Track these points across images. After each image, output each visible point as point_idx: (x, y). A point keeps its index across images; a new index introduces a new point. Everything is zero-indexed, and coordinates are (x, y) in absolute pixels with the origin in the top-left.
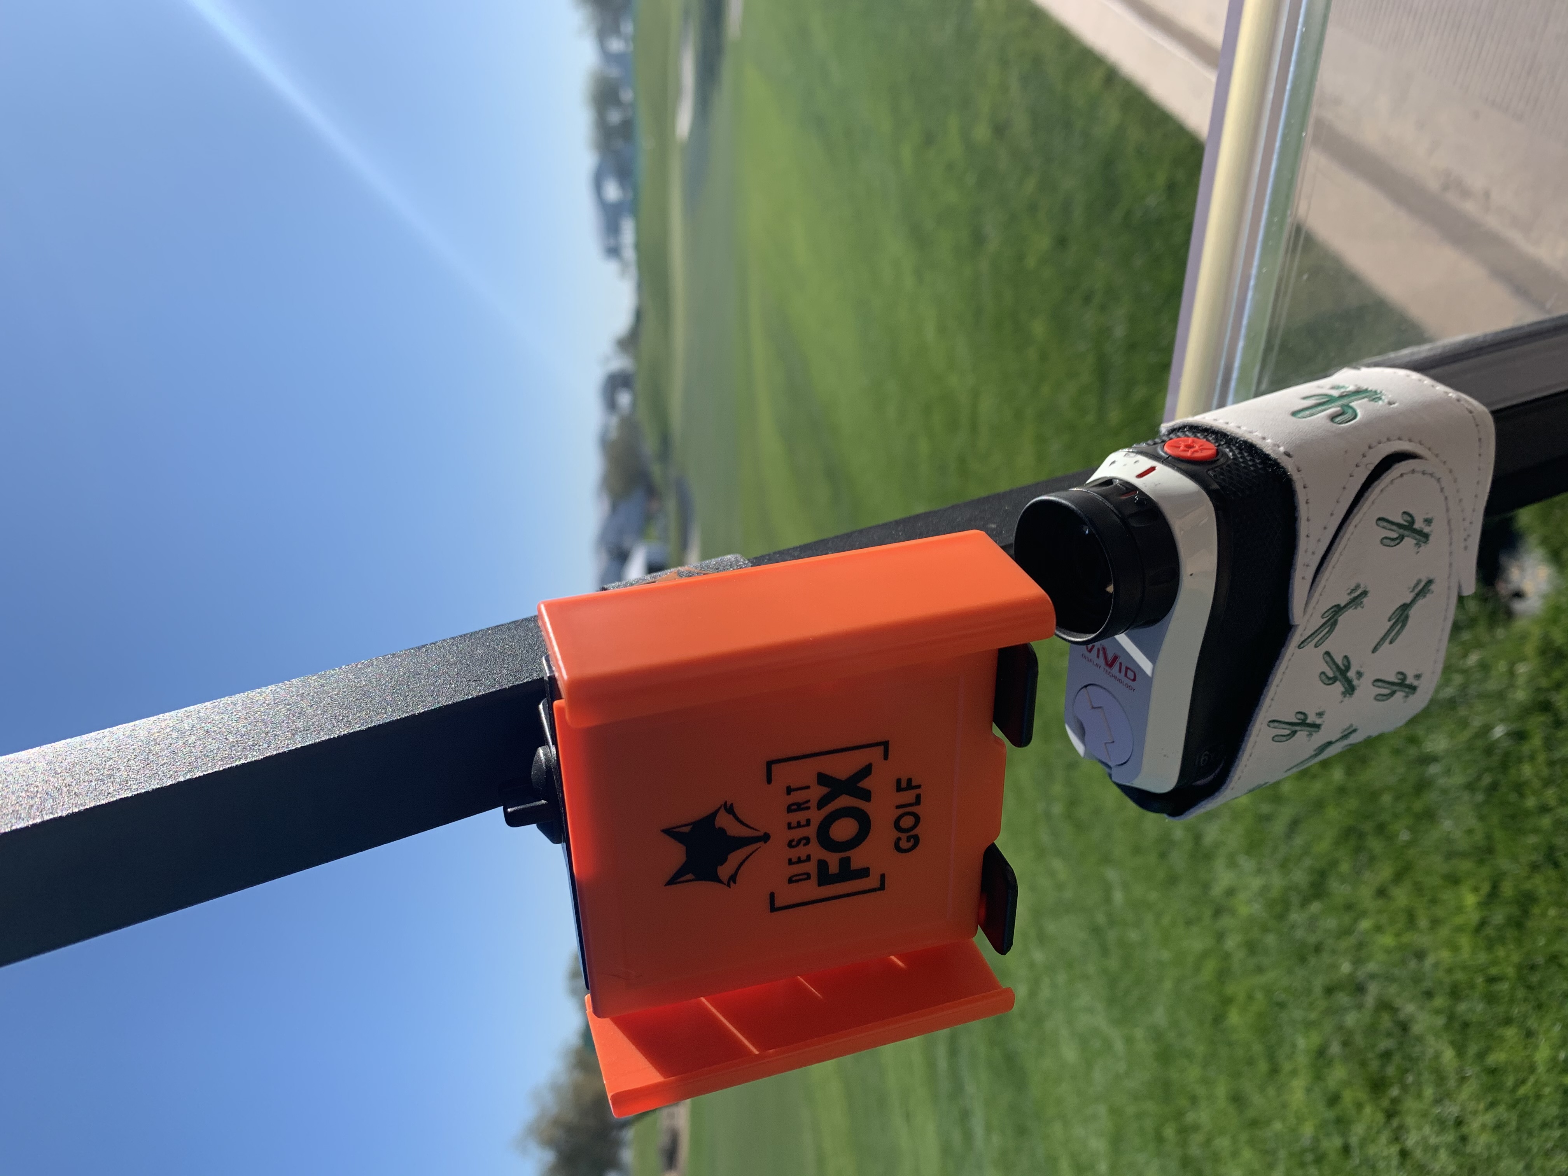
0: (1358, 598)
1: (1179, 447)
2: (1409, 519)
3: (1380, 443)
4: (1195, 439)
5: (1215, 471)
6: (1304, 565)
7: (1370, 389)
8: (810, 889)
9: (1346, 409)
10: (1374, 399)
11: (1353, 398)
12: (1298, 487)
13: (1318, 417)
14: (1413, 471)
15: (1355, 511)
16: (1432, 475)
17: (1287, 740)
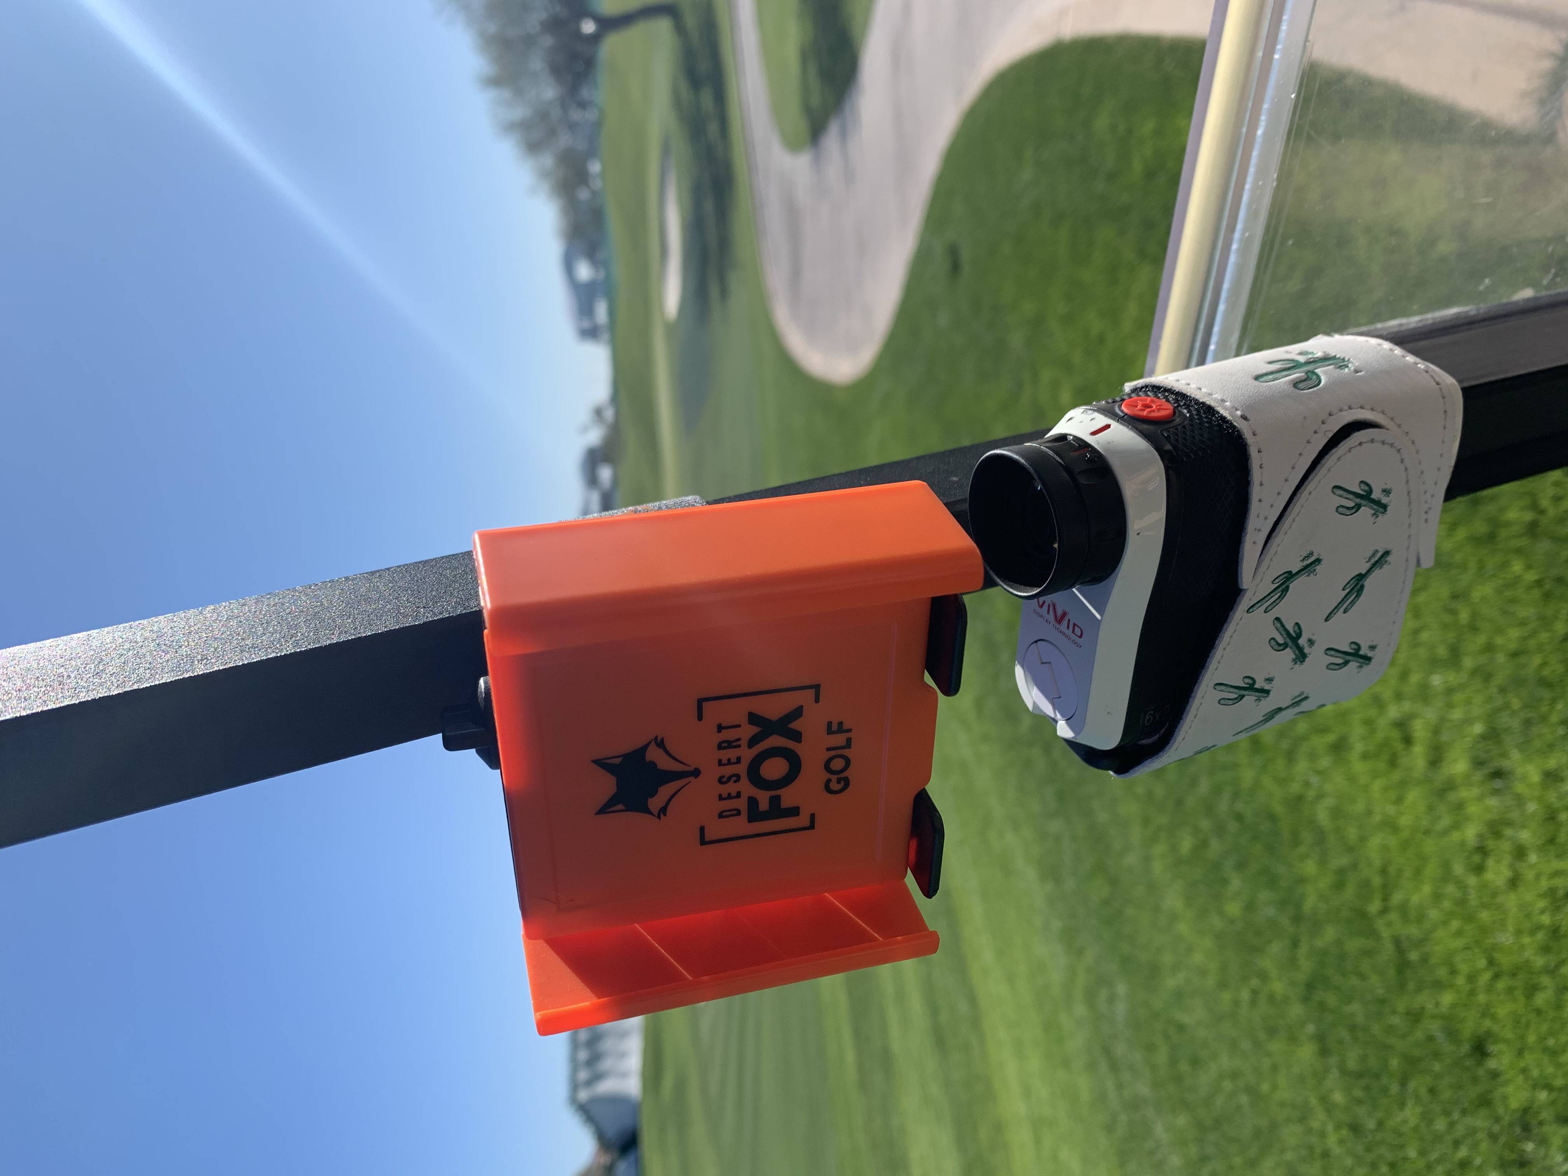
0: (1311, 565)
1: (1137, 406)
2: (1367, 488)
3: (1341, 411)
4: (1155, 398)
5: (1169, 432)
6: (1256, 529)
7: (1338, 356)
8: (740, 825)
9: (1310, 374)
10: (1341, 366)
11: (1320, 364)
12: (1253, 451)
13: (1280, 382)
14: (1372, 441)
15: (1311, 477)
16: (1392, 445)
17: (1234, 704)
